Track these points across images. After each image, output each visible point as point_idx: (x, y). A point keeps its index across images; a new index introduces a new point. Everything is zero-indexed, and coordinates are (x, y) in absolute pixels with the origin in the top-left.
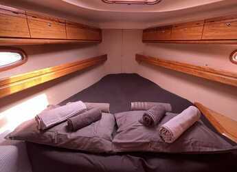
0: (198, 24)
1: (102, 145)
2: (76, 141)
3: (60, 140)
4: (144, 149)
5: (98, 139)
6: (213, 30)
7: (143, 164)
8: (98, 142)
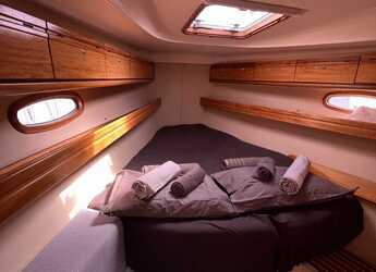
0: (289, 63)
1: (223, 207)
2: (193, 207)
3: (173, 208)
4: (270, 204)
5: (217, 201)
6: (306, 72)
7: (272, 220)
8: (218, 205)
